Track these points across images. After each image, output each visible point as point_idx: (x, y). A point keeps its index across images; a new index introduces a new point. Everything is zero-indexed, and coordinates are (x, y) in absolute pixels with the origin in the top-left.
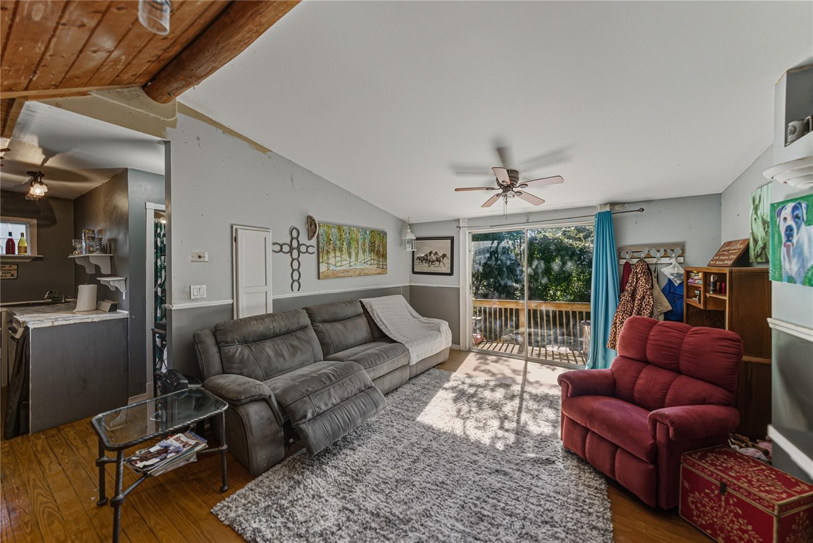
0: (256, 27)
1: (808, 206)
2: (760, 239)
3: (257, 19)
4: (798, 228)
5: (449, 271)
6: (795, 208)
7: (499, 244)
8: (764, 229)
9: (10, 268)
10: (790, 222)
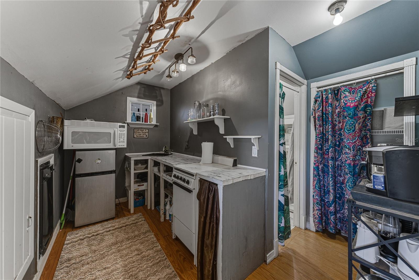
9: (146, 131)
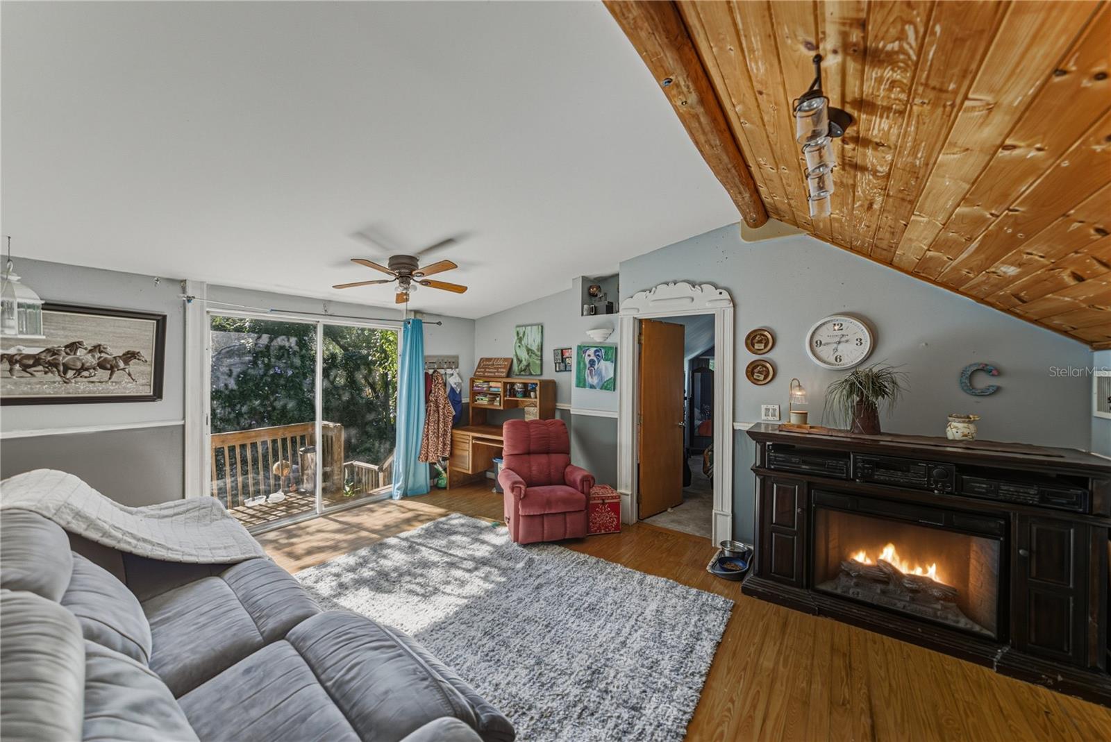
0: (634, 19)
1: (605, 352)
2: (524, 360)
3: (646, 24)
4: (599, 362)
5: (149, 391)
6: (596, 351)
7: (271, 340)
8: (528, 354)
10: (593, 357)
